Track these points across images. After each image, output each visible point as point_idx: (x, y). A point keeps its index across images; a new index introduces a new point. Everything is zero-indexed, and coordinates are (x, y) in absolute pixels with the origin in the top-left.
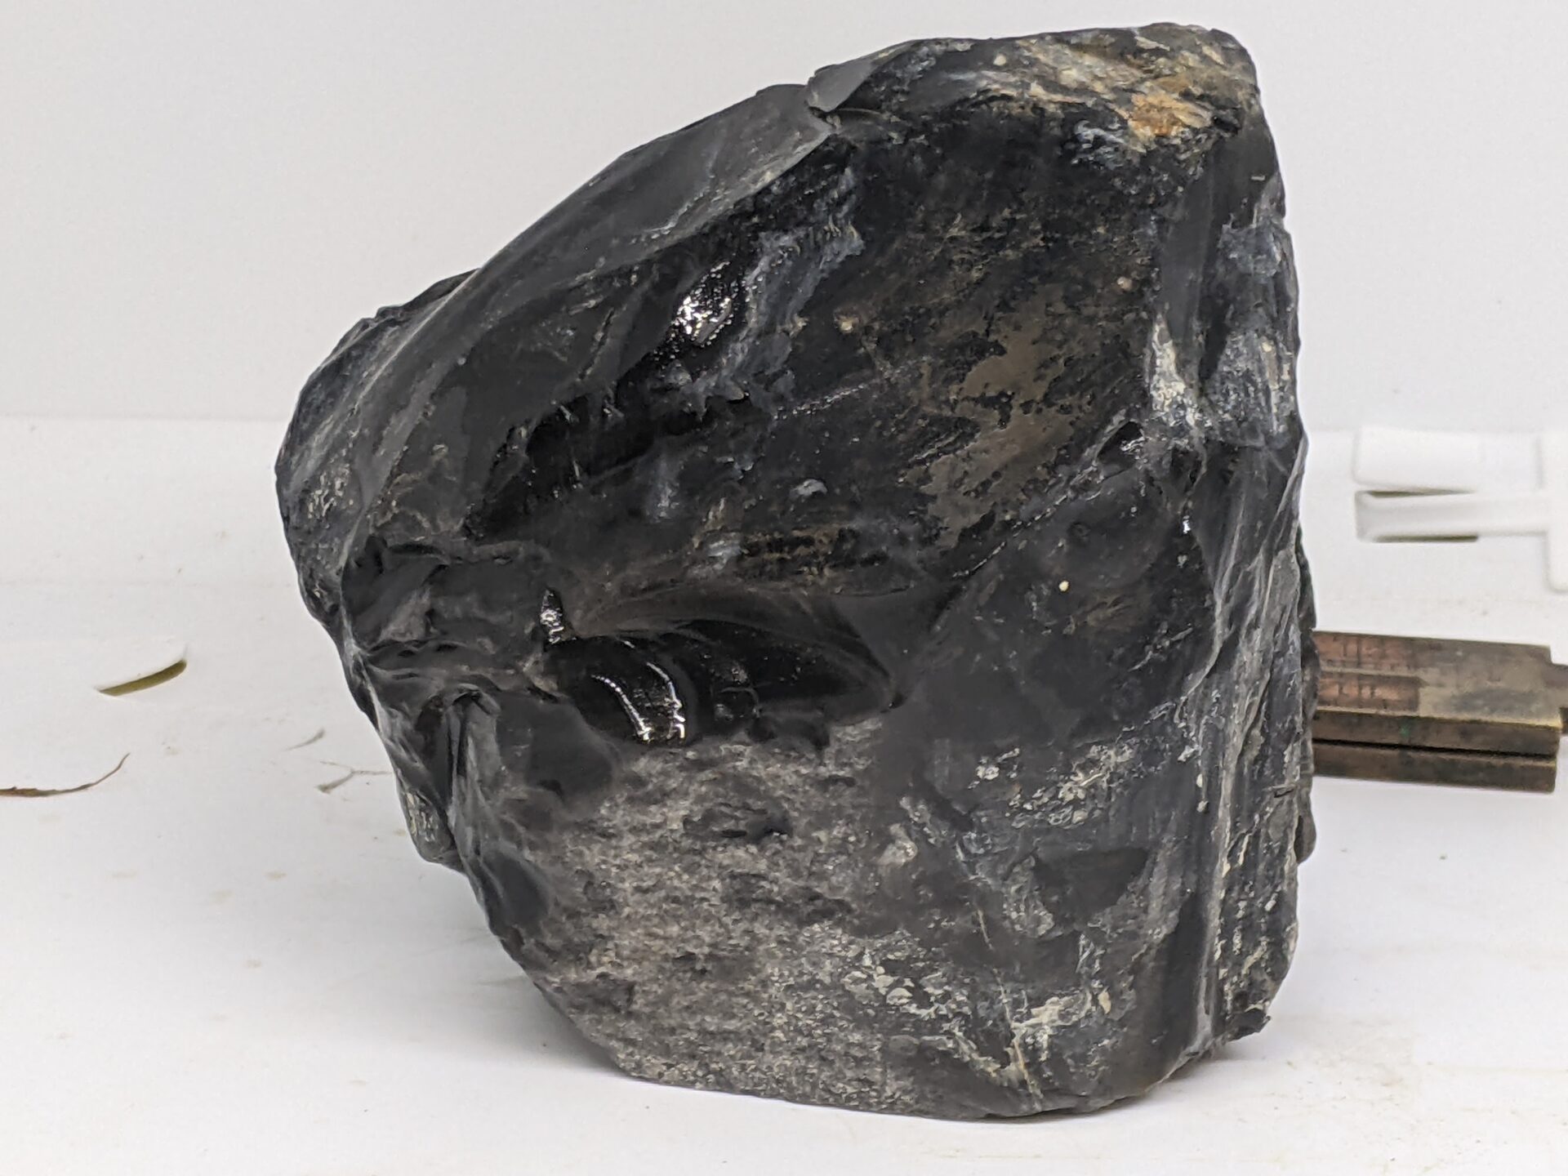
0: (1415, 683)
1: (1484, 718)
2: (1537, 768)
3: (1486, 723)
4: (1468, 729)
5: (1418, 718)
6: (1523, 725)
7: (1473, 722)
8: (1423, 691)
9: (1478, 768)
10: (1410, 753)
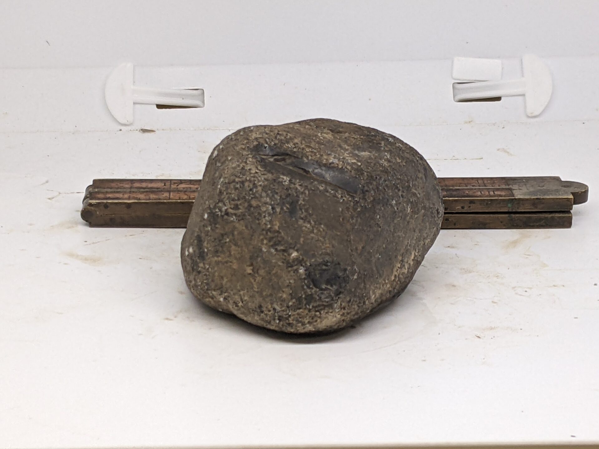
0: (510, 189)
1: (542, 197)
2: (564, 217)
3: (543, 199)
4: (536, 202)
5: (515, 199)
6: (557, 199)
7: (537, 199)
8: (514, 191)
9: (540, 219)
10: (513, 215)
